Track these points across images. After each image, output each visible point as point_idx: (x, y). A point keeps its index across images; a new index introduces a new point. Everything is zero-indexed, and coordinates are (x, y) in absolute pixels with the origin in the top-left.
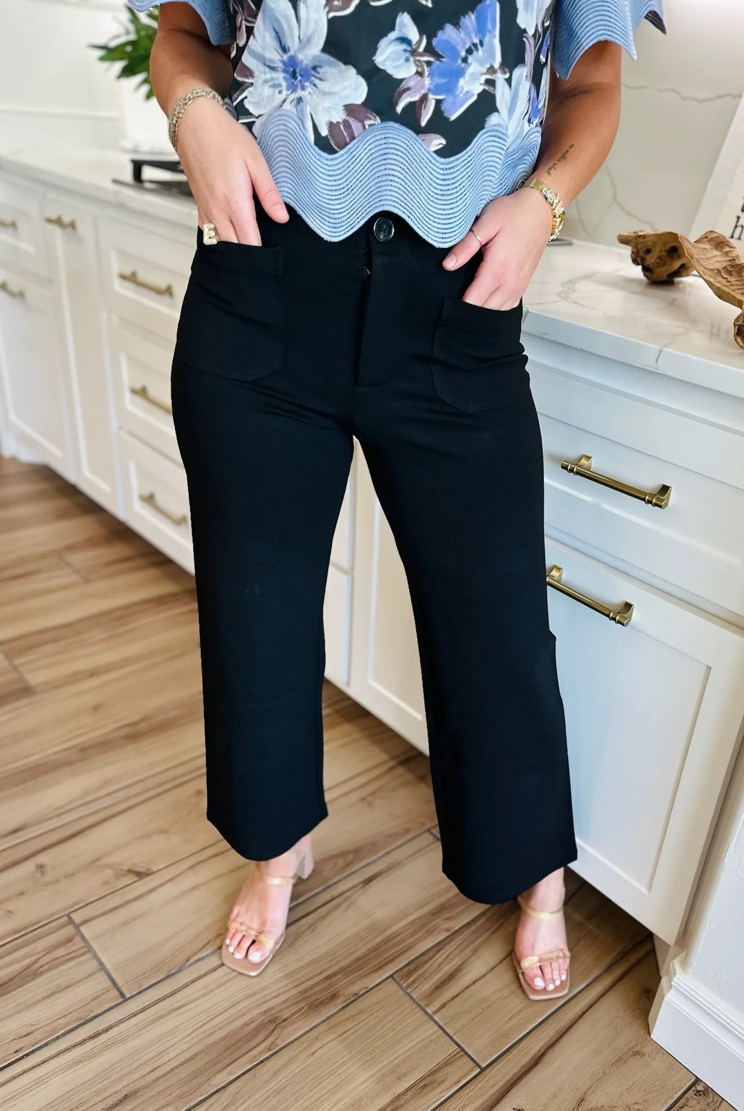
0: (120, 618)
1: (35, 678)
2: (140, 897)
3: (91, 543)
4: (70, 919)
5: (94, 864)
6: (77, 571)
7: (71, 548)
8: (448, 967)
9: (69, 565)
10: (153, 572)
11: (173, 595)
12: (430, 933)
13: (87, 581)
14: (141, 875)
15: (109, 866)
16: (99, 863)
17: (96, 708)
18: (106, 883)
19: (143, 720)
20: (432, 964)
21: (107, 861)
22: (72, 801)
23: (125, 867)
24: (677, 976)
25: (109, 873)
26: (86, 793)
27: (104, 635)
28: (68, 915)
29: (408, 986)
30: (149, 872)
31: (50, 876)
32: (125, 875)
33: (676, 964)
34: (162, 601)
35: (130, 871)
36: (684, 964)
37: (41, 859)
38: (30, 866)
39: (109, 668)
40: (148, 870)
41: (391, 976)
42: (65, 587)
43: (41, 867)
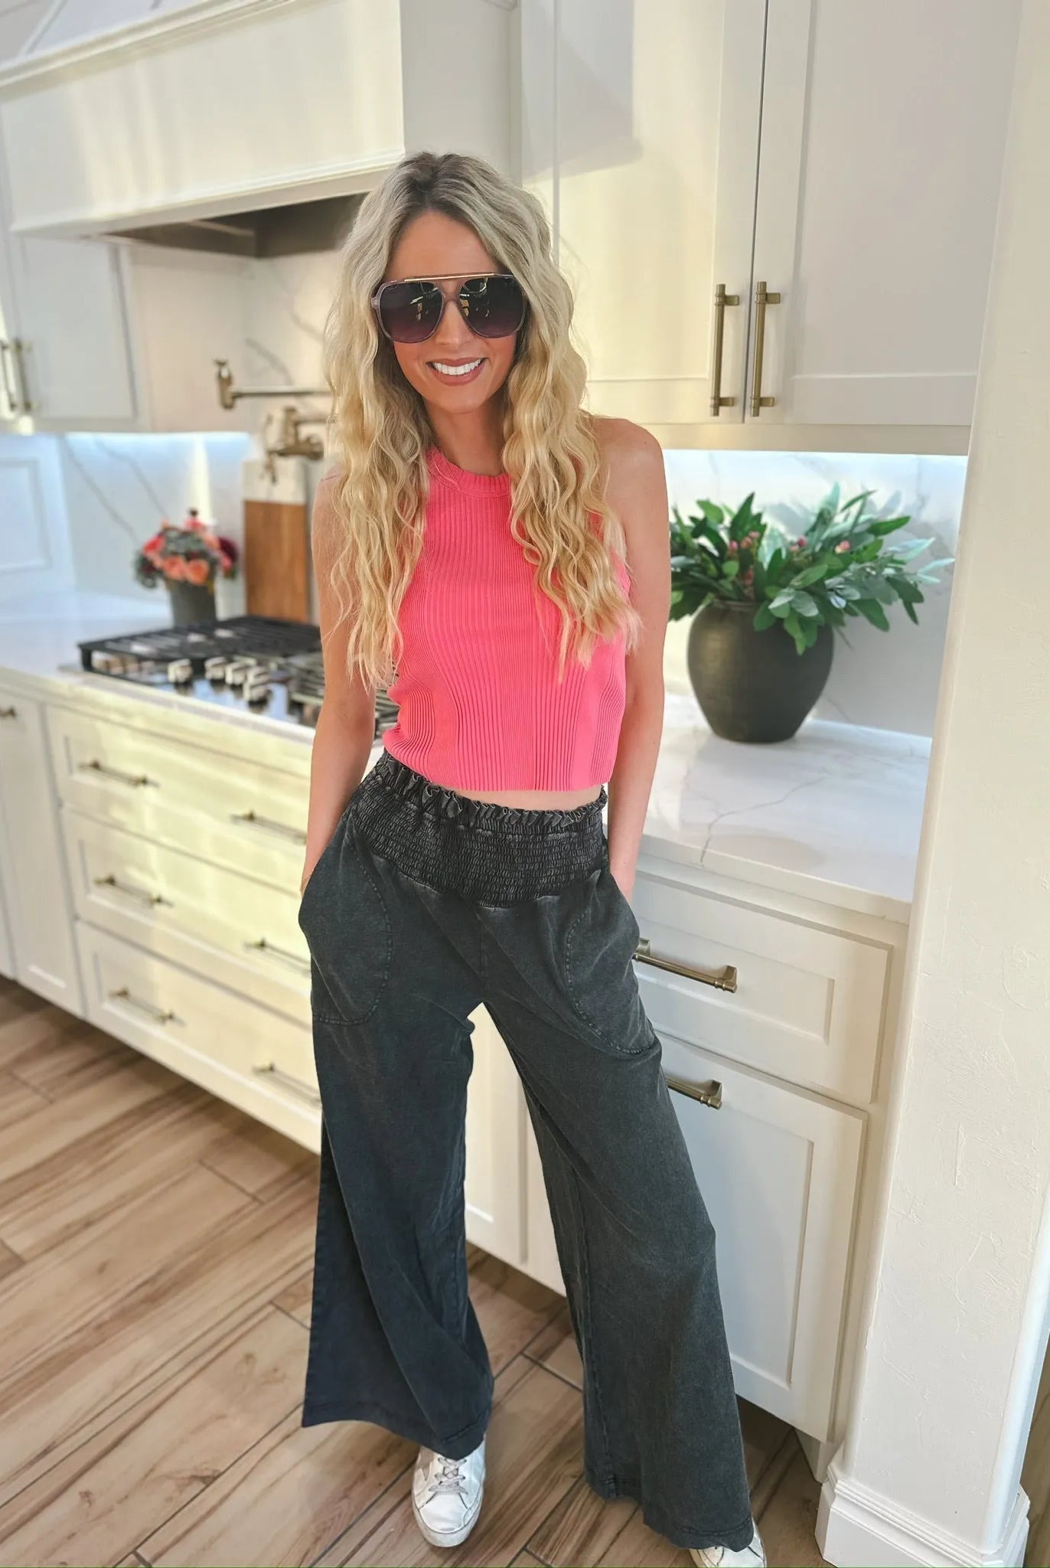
0: (101, 1143)
1: (20, 1243)
2: (214, 1509)
3: (44, 1049)
4: (138, 1556)
5: (149, 1477)
6: (36, 1090)
7: (22, 1060)
8: (585, 1523)
9: (25, 1084)
10: (126, 1074)
11: (157, 1099)
12: (553, 1485)
13: (52, 1102)
14: (208, 1480)
15: (168, 1477)
16: (153, 1476)
17: (102, 1268)
18: (169, 1499)
19: (159, 1273)
20: (567, 1522)
21: (167, 1467)
22: (104, 1398)
23: (188, 1474)
24: (839, 1481)
25: (169, 1486)
26: (116, 1385)
27: (89, 1170)
28: (134, 1552)
29: (547, 1557)
30: (216, 1474)
31: (100, 1503)
32: (189, 1484)
33: (834, 1467)
34: (144, 1112)
35: (194, 1478)
36: (844, 1464)
37: (83, 1484)
38: (72, 1497)
39: (105, 1213)
40: (215, 1471)
41: (524, 1548)
42: (27, 1115)
43: (86, 1495)
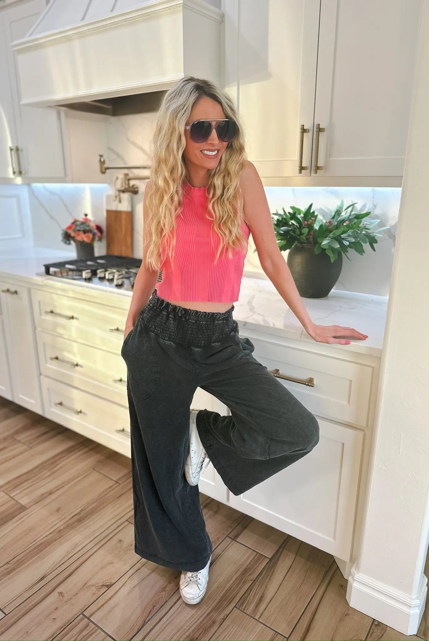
0: (53, 463)
1: (24, 501)
2: (112, 596)
3: (25, 428)
4: (84, 615)
5: (85, 586)
6: (24, 444)
7: (17, 432)
8: (258, 596)
9: (19, 441)
10: (60, 437)
11: (74, 446)
12: (245, 583)
13: (31, 448)
14: (109, 586)
15: (93, 585)
16: (87, 585)
17: (58, 510)
18: (94, 594)
19: (81, 511)
20: (250, 597)
21: (90, 583)
22: (63, 558)
23: (100, 585)
24: (356, 575)
25: (94, 589)
26: (68, 553)
27: (49, 473)
28: (82, 614)
29: (244, 609)
30: (112, 584)
31: (66, 596)
32: (102, 588)
33: (353, 570)
34: (69, 451)
35: (103, 586)
36: (358, 568)
37: (59, 589)
38: (55, 594)
39: (57, 489)
40: (111, 583)
41: (235, 607)
42: (22, 453)
43: (60, 593)
